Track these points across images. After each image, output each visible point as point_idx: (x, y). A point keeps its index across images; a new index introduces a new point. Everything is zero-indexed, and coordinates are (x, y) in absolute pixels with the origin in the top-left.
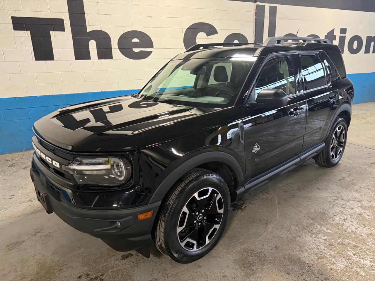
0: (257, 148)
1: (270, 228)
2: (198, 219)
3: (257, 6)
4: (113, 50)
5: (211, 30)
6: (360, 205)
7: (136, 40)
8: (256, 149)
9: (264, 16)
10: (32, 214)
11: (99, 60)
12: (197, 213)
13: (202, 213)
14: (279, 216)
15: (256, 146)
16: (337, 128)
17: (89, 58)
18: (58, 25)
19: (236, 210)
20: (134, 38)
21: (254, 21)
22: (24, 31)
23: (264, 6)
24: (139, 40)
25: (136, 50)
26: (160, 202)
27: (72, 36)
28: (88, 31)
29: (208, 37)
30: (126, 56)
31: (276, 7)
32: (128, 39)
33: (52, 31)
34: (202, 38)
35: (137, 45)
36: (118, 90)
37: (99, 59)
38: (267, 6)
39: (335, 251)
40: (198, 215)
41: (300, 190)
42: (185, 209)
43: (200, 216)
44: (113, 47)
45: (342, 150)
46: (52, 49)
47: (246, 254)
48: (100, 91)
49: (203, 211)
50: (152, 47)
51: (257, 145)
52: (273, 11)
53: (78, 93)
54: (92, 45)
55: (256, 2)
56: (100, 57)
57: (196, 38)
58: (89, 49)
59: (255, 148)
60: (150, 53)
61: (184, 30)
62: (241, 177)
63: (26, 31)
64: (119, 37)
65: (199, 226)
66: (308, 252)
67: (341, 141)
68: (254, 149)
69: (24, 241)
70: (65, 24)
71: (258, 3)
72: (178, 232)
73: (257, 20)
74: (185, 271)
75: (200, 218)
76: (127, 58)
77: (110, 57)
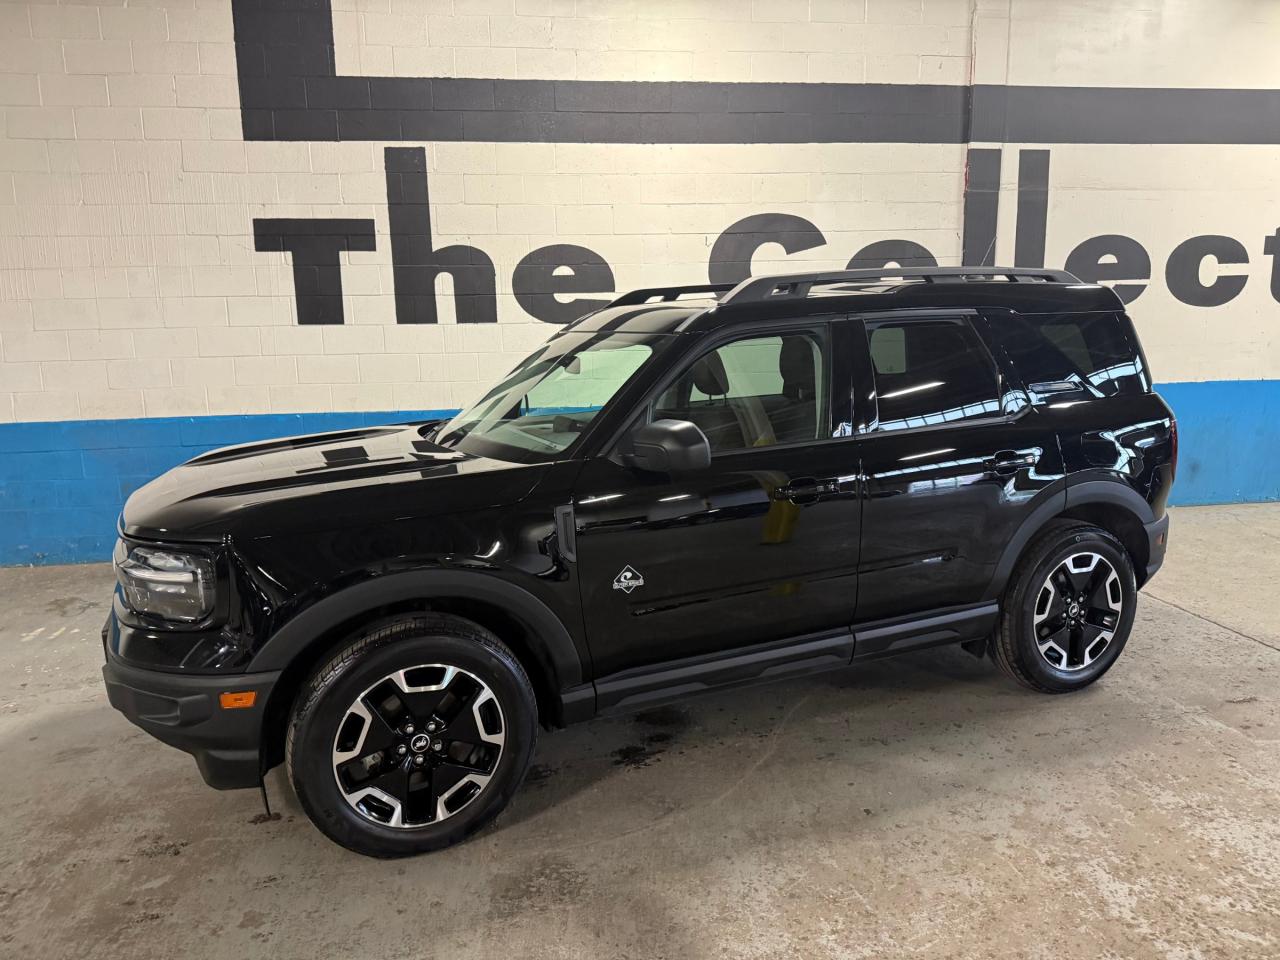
0: (631, 579)
2: (414, 745)
3: (970, 152)
4: (498, 298)
5: (800, 234)
6: (1019, 813)
7: (564, 271)
8: (627, 580)
9: (996, 185)
11: (461, 325)
12: (410, 729)
13: (429, 732)
14: (725, 799)
15: (629, 575)
16: (1068, 562)
17: (433, 320)
18: (359, 234)
20: (559, 265)
21: (959, 202)
22: (278, 253)
23: (999, 151)
24: (574, 271)
25: (564, 298)
27: (393, 261)
28: (435, 248)
29: (792, 255)
30: (532, 314)
31: (1047, 152)
32: (543, 269)
33: (344, 250)
34: (769, 261)
35: (565, 285)
37: (458, 322)
38: (1010, 154)
40: (413, 734)
41: (870, 742)
42: (359, 708)
43: (420, 739)
44: (498, 291)
45: (1109, 641)
46: (341, 295)
49: (432, 727)
50: (610, 288)
51: (628, 570)
52: (1035, 171)
54: (444, 285)
55: (966, 140)
56: (464, 316)
57: (750, 261)
58: (433, 295)
59: (622, 579)
61: (714, 238)
62: (567, 651)
63: (282, 253)
64: (518, 262)
65: (418, 765)
67: (1106, 609)
68: (619, 581)
70: (376, 233)
71: (974, 145)
72: (335, 764)
73: (969, 199)
75: (419, 744)
76: (536, 320)
77: (490, 316)
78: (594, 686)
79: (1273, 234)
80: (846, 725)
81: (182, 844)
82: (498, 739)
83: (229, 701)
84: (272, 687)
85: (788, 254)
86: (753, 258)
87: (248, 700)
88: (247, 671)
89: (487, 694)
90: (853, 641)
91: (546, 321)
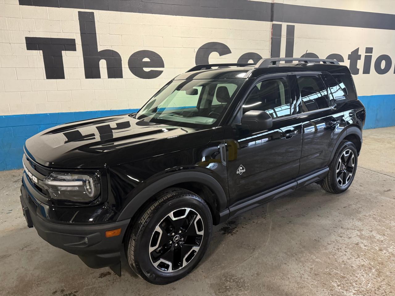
0: (242, 169)
1: (256, 254)
2: (175, 240)
3: (273, 25)
4: (123, 69)
5: (224, 50)
6: (359, 234)
7: (146, 60)
8: (241, 170)
9: (280, 35)
10: (24, 229)
11: (109, 79)
12: (173, 234)
13: (179, 234)
14: (269, 242)
15: (241, 168)
16: (344, 153)
17: (99, 77)
18: (70, 45)
19: (226, 234)
20: (145, 57)
21: (270, 41)
22: (37, 51)
23: (281, 25)
24: (150, 60)
25: (147, 70)
26: (129, 220)
27: (83, 55)
28: (99, 50)
29: (221, 56)
30: (136, 76)
31: (294, 26)
32: (139, 59)
33: (64, 50)
34: (214, 58)
35: (147, 65)
36: (128, 108)
38: (284, 25)
39: (318, 281)
40: (174, 235)
41: (299, 216)
42: (158, 229)
43: (176, 237)
44: (123, 66)
45: (351, 176)
46: (63, 68)
47: (224, 279)
48: (109, 109)
49: (180, 232)
50: (163, 67)
51: (241, 166)
52: (291, 31)
53: (87, 112)
54: (103, 64)
55: (272, 21)
56: (111, 76)
57: (208, 58)
58: (99, 68)
59: (239, 170)
60: (161, 72)
61: (196, 50)
62: (223, 199)
63: (38, 51)
64: (130, 56)
65: (176, 247)
66: (290, 280)
67: (351, 166)
68: (238, 171)
69: (10, 255)
70: (76, 44)
71: (274, 22)
72: (150, 252)
73: (273, 40)
74: (159, 292)
75: (176, 239)
77: (120, 76)
78: (229, 209)
79: (350, 54)
80: (287, 211)
81: (75, 292)
82: (202, 233)
83: (109, 234)
84: (127, 226)
85: (220, 55)
86: (209, 57)
87: (117, 232)
88: (117, 221)
89: (199, 217)
90: (297, 184)
91: (141, 78)
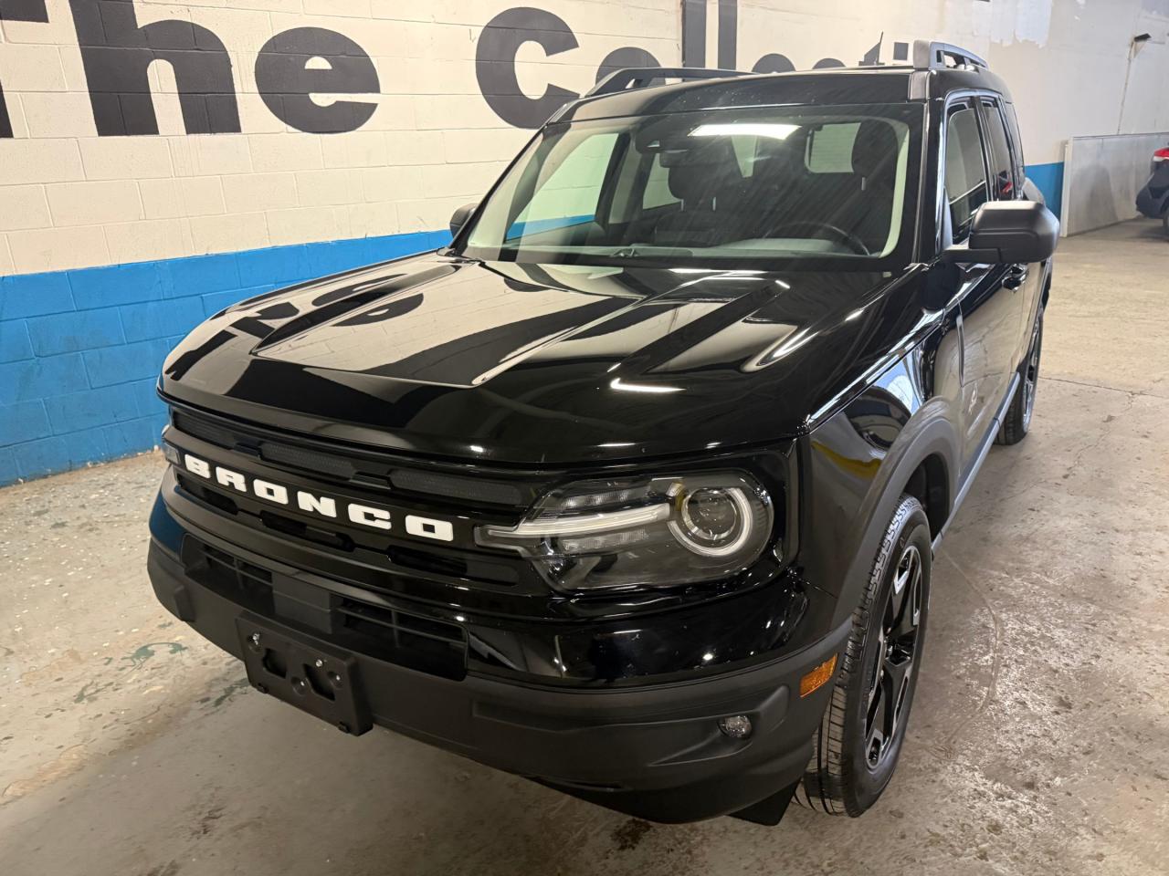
4: (238, 96)
5: (558, 37)
7: (318, 63)
11: (192, 136)
17: (153, 129)
20: (312, 55)
21: (678, 11)
24: (331, 64)
25: (322, 100)
27: (79, 40)
28: (141, 23)
29: (551, 57)
30: (286, 122)
32: (292, 59)
34: (530, 63)
35: (322, 82)
36: (268, 245)
37: (188, 133)
44: (237, 88)
48: (202, 253)
50: (375, 88)
53: (119, 265)
54: (161, 78)
56: (196, 123)
57: (513, 61)
58: (149, 92)
60: (368, 110)
61: (477, 32)
64: (259, 49)
69: (174, 867)
73: (687, 8)
76: (291, 129)
77: (230, 123)
83: (810, 683)
86: (517, 59)
87: (828, 671)
91: (304, 131)
